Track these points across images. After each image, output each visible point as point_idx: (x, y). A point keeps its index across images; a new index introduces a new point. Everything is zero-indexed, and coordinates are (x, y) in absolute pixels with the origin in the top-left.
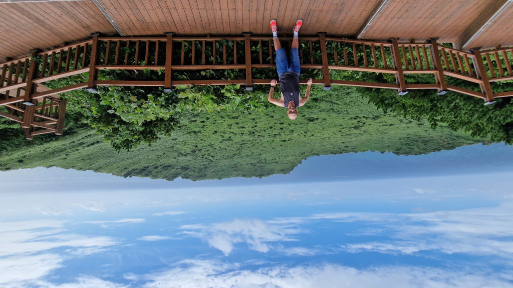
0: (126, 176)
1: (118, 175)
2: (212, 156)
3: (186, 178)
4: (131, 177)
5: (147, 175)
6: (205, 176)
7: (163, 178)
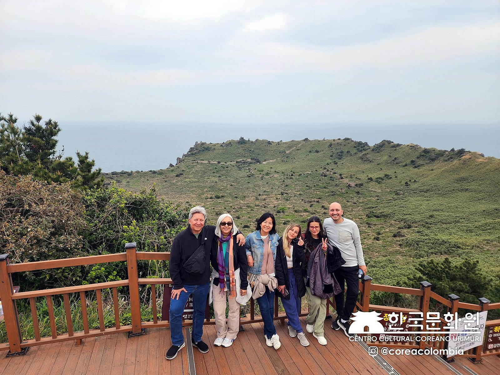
0: (461, 152)
1: (475, 153)
2: (325, 176)
3: (360, 143)
4: (453, 150)
5: (426, 151)
6: (331, 145)
7: (398, 145)
